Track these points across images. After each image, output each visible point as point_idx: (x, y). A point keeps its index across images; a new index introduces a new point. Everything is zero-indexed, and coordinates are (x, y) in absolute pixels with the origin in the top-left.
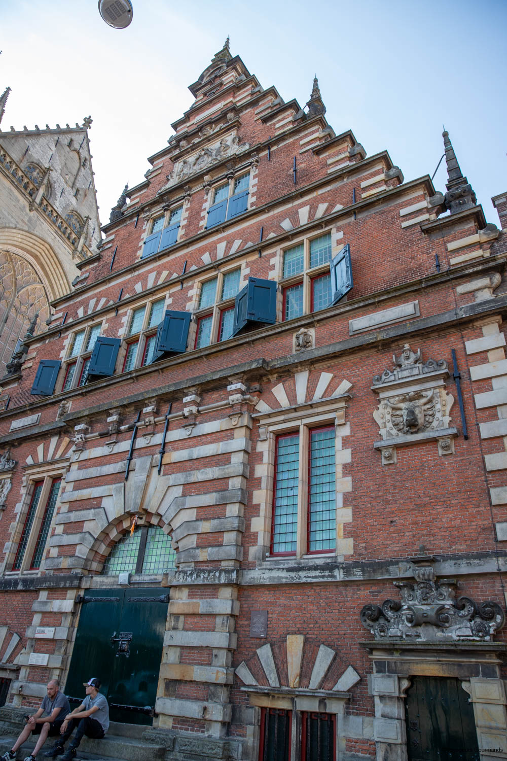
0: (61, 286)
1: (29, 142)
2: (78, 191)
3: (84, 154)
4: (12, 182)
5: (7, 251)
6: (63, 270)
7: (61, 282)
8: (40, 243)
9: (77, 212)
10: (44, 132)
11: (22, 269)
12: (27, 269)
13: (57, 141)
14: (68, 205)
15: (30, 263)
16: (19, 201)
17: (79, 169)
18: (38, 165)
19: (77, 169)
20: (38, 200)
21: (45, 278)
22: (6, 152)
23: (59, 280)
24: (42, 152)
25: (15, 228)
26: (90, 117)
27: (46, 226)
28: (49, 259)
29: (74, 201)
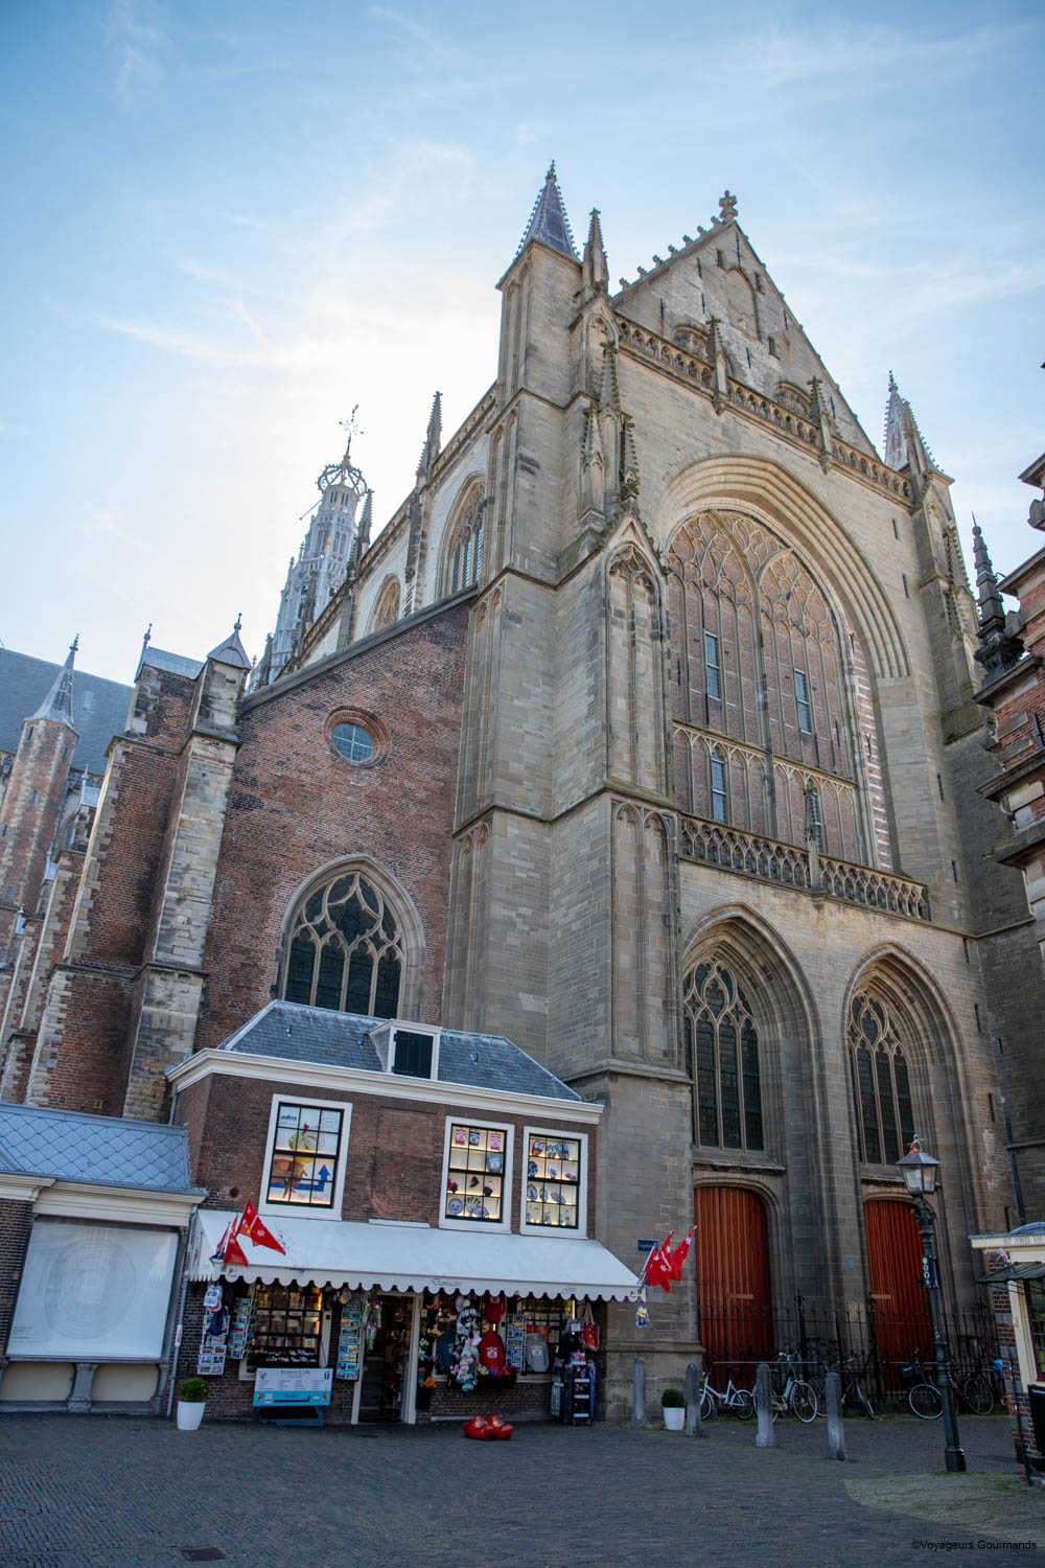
0: (826, 536)
1: (657, 292)
2: (771, 340)
3: (749, 267)
4: (669, 375)
5: (709, 511)
6: (818, 502)
7: (824, 528)
8: (759, 469)
9: (787, 382)
10: (672, 261)
11: (745, 534)
12: (751, 531)
13: (699, 267)
14: (768, 376)
15: (752, 517)
16: (693, 404)
17: (754, 299)
18: (689, 326)
19: (750, 301)
20: (723, 388)
21: (790, 534)
22: (638, 326)
23: (817, 526)
24: (687, 301)
25: (709, 458)
26: (727, 193)
27: (754, 431)
28: (783, 493)
29: (773, 363)
